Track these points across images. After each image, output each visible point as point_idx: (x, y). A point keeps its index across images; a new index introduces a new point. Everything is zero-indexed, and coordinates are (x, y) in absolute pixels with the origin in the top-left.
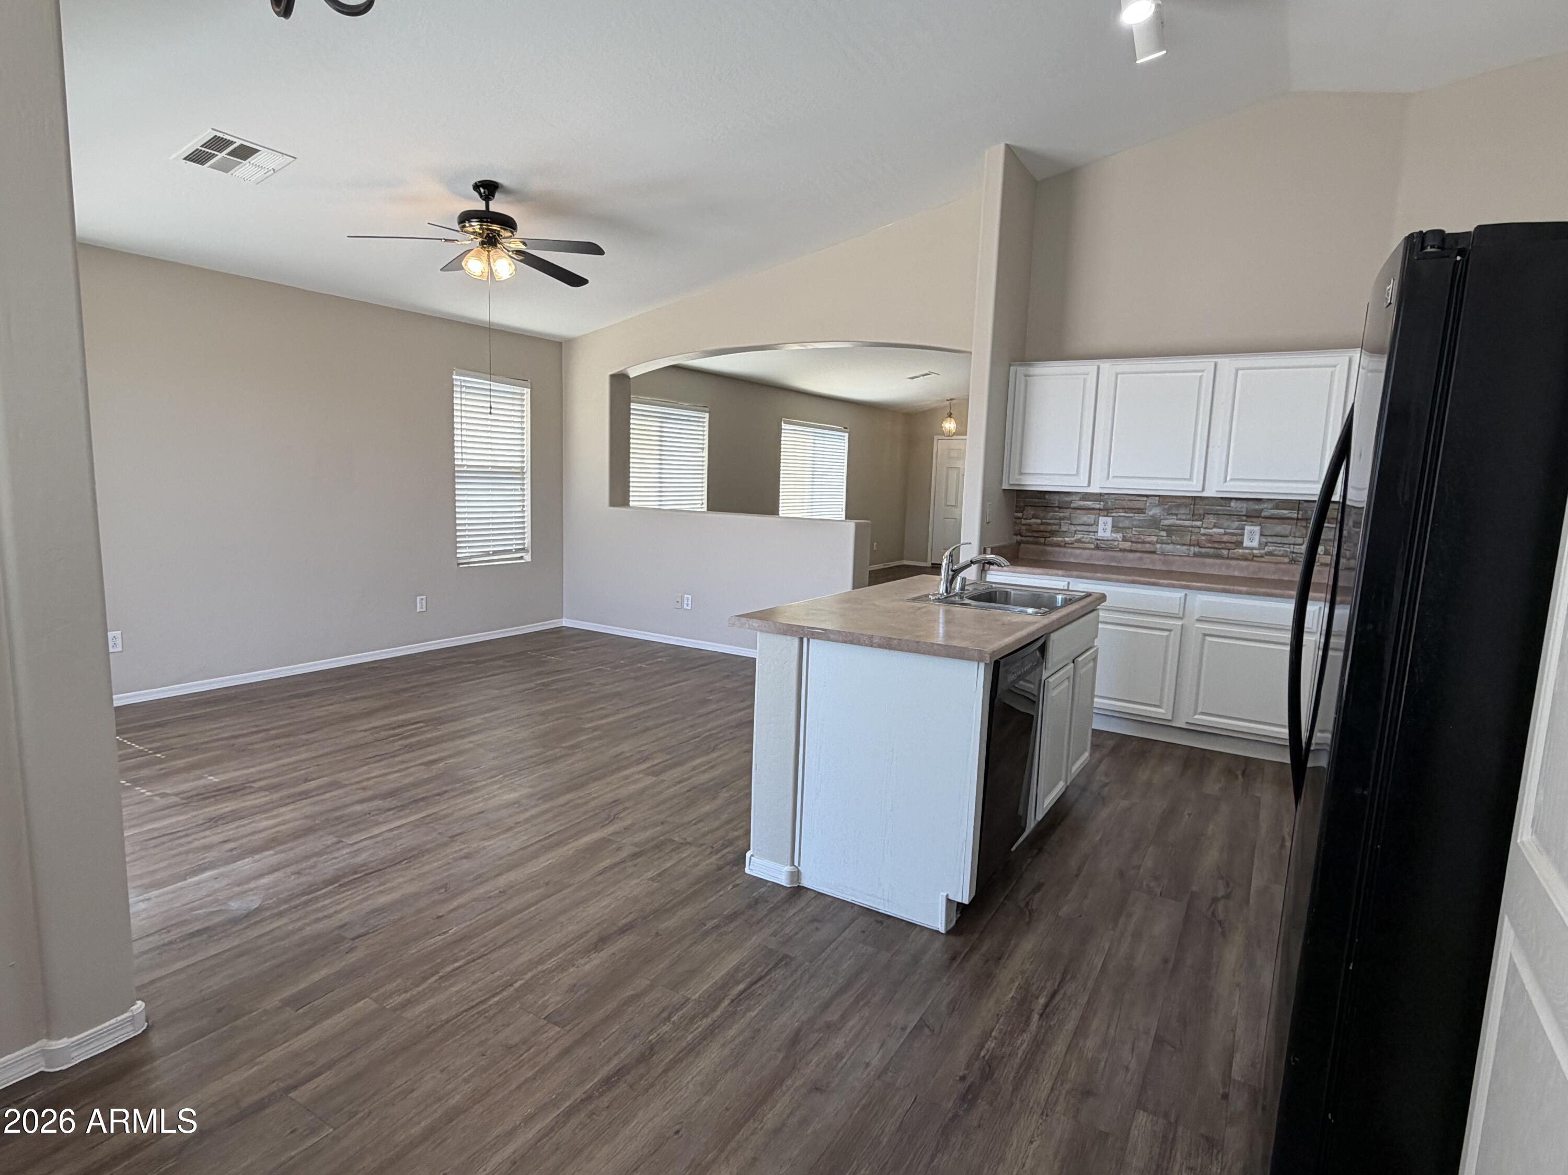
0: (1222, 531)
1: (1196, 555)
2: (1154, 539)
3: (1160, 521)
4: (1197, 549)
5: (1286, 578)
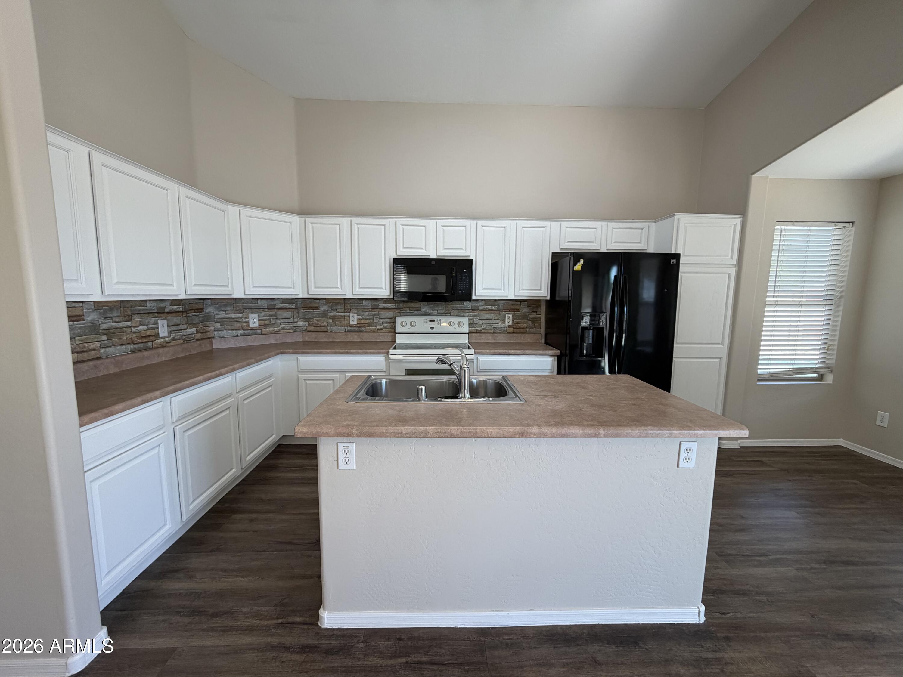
0: (145, 327)
1: (133, 352)
2: (98, 344)
3: (99, 326)
4: (132, 346)
5: (187, 354)
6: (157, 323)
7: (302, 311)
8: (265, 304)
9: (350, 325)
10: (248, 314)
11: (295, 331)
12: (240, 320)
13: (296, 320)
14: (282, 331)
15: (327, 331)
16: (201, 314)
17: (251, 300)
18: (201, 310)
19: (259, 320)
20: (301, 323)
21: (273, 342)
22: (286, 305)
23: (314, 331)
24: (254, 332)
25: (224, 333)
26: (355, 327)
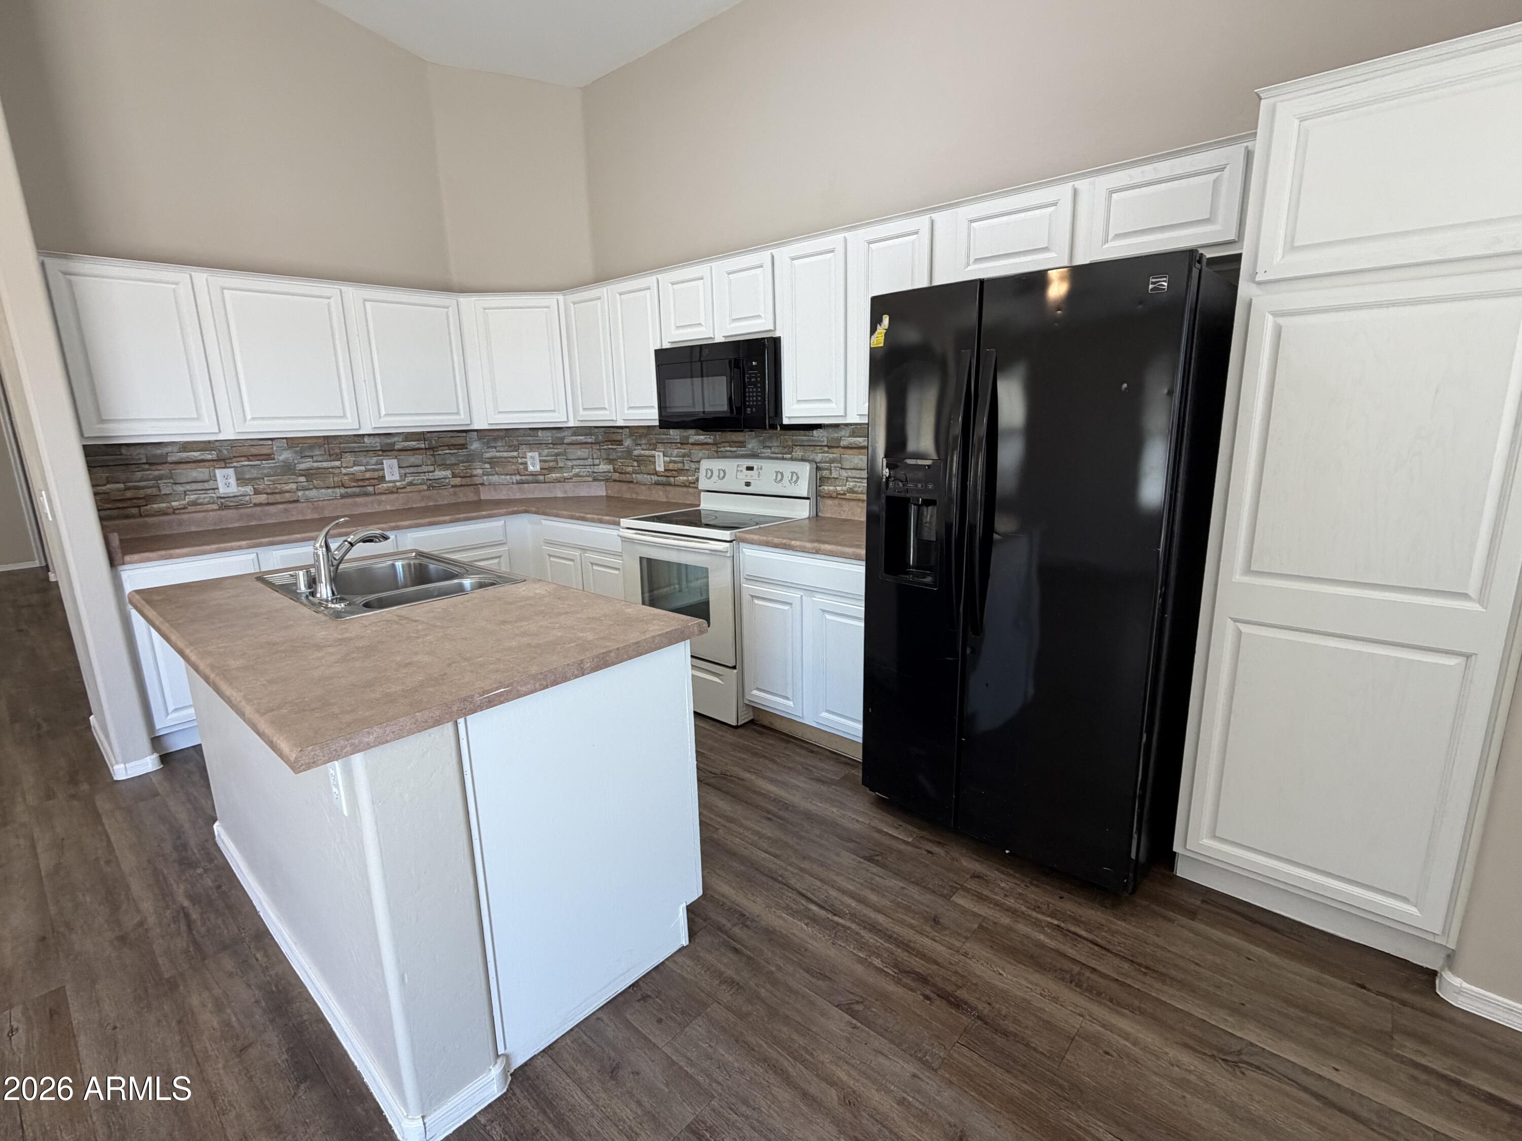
0: (363, 468)
2: (294, 486)
3: (295, 466)
5: (431, 504)
6: (382, 464)
7: (605, 447)
8: (548, 437)
9: (656, 473)
10: (525, 452)
11: (595, 480)
12: (515, 460)
13: (597, 462)
14: (575, 479)
15: (632, 482)
16: (463, 452)
17: (528, 431)
18: (463, 446)
19: (541, 461)
20: (604, 467)
21: (560, 494)
22: (581, 438)
23: (619, 481)
24: (534, 478)
25: (495, 479)
26: (662, 476)
